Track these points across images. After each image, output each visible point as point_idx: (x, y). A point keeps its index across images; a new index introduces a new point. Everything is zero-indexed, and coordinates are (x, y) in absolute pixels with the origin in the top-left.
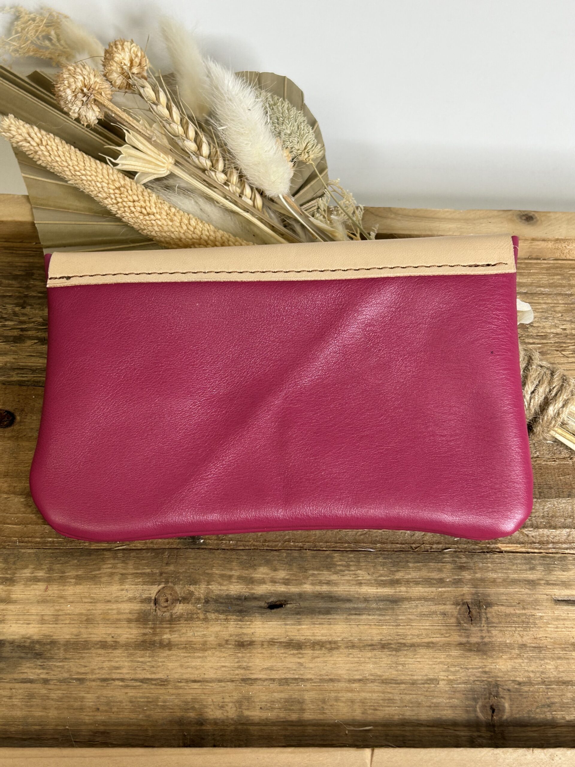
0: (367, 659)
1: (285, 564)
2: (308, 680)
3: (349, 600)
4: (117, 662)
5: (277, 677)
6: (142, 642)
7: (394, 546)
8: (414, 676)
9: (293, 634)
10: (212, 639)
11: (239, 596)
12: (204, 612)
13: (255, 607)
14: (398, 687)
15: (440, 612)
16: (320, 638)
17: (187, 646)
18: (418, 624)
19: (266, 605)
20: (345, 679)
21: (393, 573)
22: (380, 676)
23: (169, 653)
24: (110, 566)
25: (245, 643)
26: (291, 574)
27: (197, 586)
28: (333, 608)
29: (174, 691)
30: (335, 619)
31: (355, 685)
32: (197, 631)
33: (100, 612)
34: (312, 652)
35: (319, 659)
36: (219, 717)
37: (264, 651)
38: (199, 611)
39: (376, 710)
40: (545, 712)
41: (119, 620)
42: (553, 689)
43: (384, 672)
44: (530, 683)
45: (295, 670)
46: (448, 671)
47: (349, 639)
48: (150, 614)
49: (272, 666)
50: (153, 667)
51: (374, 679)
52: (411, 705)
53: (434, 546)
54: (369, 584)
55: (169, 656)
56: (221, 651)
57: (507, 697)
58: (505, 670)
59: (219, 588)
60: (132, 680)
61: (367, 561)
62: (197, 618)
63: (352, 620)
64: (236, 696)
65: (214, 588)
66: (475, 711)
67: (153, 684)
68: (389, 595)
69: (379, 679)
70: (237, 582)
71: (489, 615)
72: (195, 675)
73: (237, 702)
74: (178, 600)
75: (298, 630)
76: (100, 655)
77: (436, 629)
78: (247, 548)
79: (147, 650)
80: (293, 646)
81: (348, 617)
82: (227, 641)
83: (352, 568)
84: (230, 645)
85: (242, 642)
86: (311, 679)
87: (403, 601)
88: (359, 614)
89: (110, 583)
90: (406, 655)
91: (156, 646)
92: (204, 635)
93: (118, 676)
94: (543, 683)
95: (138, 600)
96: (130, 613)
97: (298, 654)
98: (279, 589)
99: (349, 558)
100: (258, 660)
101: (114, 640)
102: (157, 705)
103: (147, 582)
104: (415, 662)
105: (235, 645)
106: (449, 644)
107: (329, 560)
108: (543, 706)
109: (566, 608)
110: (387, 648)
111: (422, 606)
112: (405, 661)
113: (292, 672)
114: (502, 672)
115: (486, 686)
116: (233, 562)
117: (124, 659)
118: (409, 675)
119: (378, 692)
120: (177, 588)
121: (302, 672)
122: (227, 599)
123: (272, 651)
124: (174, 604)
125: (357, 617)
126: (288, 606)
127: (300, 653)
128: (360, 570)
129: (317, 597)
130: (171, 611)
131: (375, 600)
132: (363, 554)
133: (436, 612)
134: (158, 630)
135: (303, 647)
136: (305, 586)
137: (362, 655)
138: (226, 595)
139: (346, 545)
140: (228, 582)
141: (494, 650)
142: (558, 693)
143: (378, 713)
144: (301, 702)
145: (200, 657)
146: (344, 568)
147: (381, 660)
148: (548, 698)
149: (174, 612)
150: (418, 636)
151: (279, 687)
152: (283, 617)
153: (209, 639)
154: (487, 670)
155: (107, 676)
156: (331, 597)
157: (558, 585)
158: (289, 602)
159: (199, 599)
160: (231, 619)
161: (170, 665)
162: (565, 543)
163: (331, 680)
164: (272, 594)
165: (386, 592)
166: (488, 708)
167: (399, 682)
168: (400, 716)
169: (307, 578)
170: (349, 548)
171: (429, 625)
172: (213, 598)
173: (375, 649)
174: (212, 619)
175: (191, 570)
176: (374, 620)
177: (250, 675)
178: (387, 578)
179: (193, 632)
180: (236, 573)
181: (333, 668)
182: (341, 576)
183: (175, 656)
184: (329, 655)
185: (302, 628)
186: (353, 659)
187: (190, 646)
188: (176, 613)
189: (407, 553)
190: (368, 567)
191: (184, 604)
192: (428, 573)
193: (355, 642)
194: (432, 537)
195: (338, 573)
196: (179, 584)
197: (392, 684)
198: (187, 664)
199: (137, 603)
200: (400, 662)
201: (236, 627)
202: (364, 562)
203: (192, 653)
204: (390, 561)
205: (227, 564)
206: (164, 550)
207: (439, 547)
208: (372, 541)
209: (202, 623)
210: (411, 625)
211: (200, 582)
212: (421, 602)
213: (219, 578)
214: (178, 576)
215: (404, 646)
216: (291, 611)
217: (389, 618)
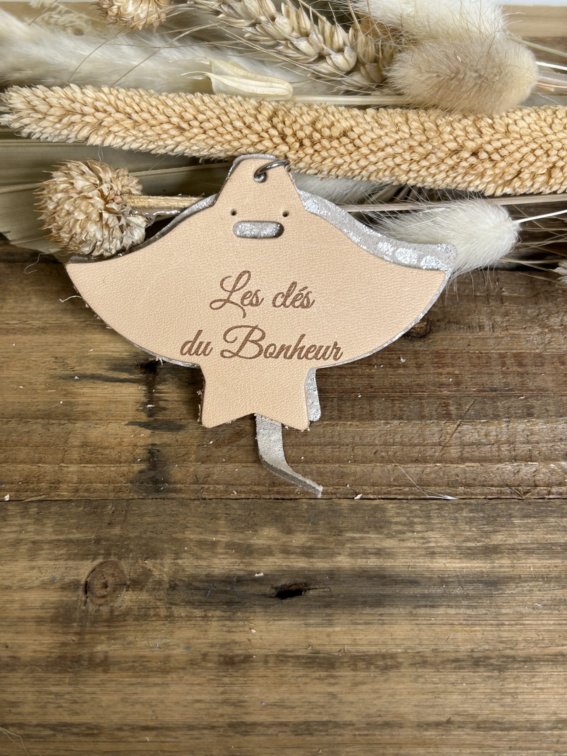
0: (449, 686)
1: (305, 522)
2: (346, 724)
3: (414, 582)
4: (13, 693)
5: (291, 719)
6: (59, 657)
7: (486, 490)
8: (533, 714)
9: (319, 642)
10: (179, 651)
11: (228, 577)
12: (168, 606)
13: (254, 595)
14: (505, 736)
16: (364, 649)
17: (136, 664)
18: (535, 623)
19: (274, 591)
20: (412, 722)
21: (487, 534)
22: (473, 716)
23: (105, 677)
24: (15, 529)
25: (236, 659)
26: (316, 539)
27: (158, 561)
28: (389, 596)
29: (109, 747)
30: (392, 614)
31: (430, 734)
32: (154, 639)
34: (353, 673)
35: (364, 687)
37: (268, 673)
38: (159, 603)
41: (22, 619)
43: (481, 709)
45: (323, 707)
47: (417, 650)
48: (76, 609)
49: (282, 701)
51: (463, 723)
53: (554, 490)
54: (446, 553)
55: (102, 683)
56: (194, 674)
59: (195, 563)
60: (37, 726)
61: (442, 516)
62: (155, 615)
63: (422, 616)
65: (187, 564)
67: (73, 734)
68: (483, 572)
69: (471, 722)
70: (226, 553)
74: (125, 584)
75: (328, 635)
78: (243, 496)
79: (66, 671)
80: (319, 663)
81: (414, 612)
82: (205, 655)
83: (419, 528)
84: (210, 662)
85: (232, 658)
86: (351, 724)
87: (508, 582)
88: (433, 607)
89: (13, 558)
90: (518, 677)
91: (82, 665)
92: (166, 646)
93: (14, 719)
95: (58, 585)
96: (42, 608)
97: (328, 677)
98: (296, 564)
99: (411, 512)
100: (257, 690)
101: (11, 654)
103: (75, 554)
104: (533, 689)
105: (220, 664)
107: (378, 515)
110: (485, 666)
111: (540, 590)
112: (517, 688)
113: (317, 711)
116: (218, 519)
117: (27, 688)
118: (525, 713)
120: (125, 565)
121: (334, 711)
122: (207, 582)
123: (283, 673)
124: (117, 592)
125: (428, 611)
126: (311, 592)
127: (332, 677)
128: (432, 530)
129: (360, 577)
130: (112, 604)
131: (459, 582)
132: (436, 504)
134: (87, 637)
135: (337, 665)
136: (339, 558)
137: (440, 679)
138: (207, 576)
139: (407, 489)
140: (210, 554)
146: (405, 528)
147: (474, 686)
149: (117, 604)
150: (536, 643)
151: (293, 737)
152: (303, 611)
153: (175, 652)
156: (383, 577)
158: (312, 587)
159: (160, 582)
160: (213, 617)
161: (105, 699)
163: (387, 725)
164: (283, 573)
165: (476, 567)
167: (507, 726)
169: (342, 544)
170: (412, 494)
171: (554, 624)
172: (184, 581)
173: (463, 668)
174: (181, 617)
175: (149, 534)
176: (459, 616)
177: (244, 716)
178: (478, 544)
179: (148, 639)
180: (224, 539)
181: (390, 702)
182: (400, 540)
183: (114, 683)
184: (382, 678)
185: (334, 632)
186: (424, 686)
187: (141, 665)
188: (120, 607)
189: (509, 501)
190: (444, 525)
191: (134, 591)
192: (546, 534)
193: (427, 655)
194: (549, 475)
195: (394, 536)
196: (128, 558)
197: (495, 730)
198: (135, 697)
199: (56, 590)
200: (508, 691)
201: (221, 630)
202: (438, 517)
203: (144, 676)
204: (482, 515)
205: (209, 523)
206: (107, 501)
207: (561, 491)
208: (450, 483)
209: (164, 624)
210: (524, 624)
211: (163, 554)
212: (537, 583)
213: (196, 546)
214: (127, 545)
215: (512, 662)
216: (316, 602)
217: (484, 612)
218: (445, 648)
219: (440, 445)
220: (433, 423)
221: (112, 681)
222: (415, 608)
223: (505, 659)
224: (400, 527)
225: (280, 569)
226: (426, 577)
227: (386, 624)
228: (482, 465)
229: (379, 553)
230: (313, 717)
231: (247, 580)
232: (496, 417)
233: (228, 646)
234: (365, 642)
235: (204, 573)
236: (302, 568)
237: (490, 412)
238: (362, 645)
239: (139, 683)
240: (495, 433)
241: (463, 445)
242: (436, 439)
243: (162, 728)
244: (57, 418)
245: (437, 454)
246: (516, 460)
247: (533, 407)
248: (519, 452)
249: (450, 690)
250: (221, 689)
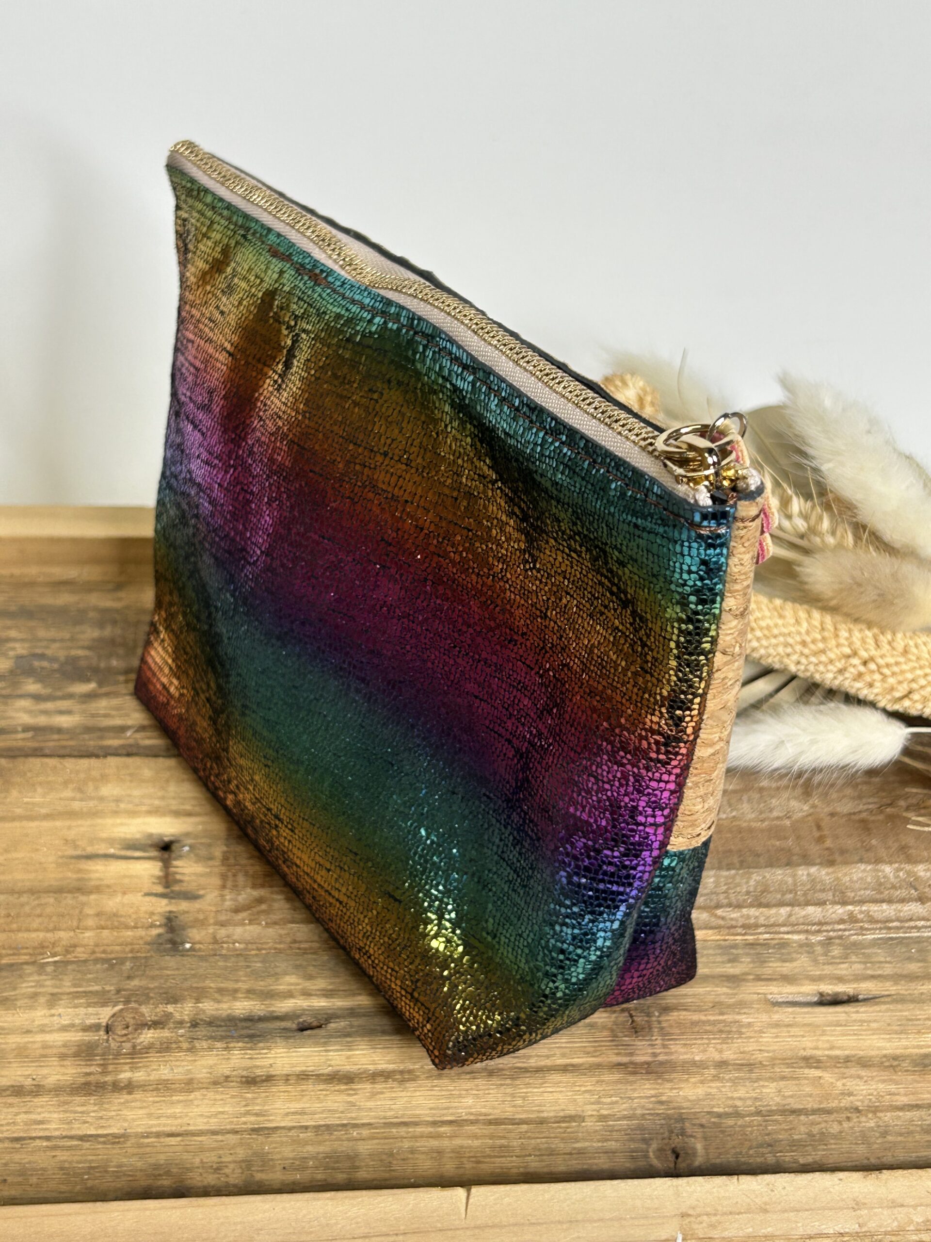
0: (463, 1092)
1: (325, 970)
2: (363, 1125)
4: (39, 1114)
5: (311, 1123)
6: (83, 1084)
8: (542, 1112)
9: (338, 1062)
10: (201, 1076)
11: (250, 1016)
12: (190, 1040)
13: (275, 1029)
14: (515, 1129)
16: (383, 1067)
17: (160, 1086)
19: (295, 1026)
20: (427, 1121)
22: (485, 1115)
23: (129, 1097)
24: (32, 984)
25: (258, 1079)
26: (336, 983)
27: (179, 1005)
29: (136, 1151)
31: (442, 1129)
32: (177, 1066)
33: (14, 1046)
34: (371, 1086)
35: (382, 1095)
36: (213, 1183)
37: (290, 1088)
38: (181, 1039)
39: (479, 1162)
40: (763, 1154)
41: (45, 1056)
42: (775, 1121)
43: (493, 1109)
44: (737, 1114)
45: (342, 1112)
46: (598, 1102)
49: (304, 1109)
50: (101, 1118)
51: (476, 1120)
52: (538, 1153)
55: (127, 1102)
56: (217, 1092)
57: (699, 1135)
58: (694, 1098)
59: (216, 1006)
60: (64, 1137)
62: (177, 1048)
64: (241, 1153)
65: (208, 1007)
66: (646, 1157)
67: (100, 1142)
69: (483, 1120)
70: (245, 997)
71: (664, 1025)
72: (170, 1125)
73: (243, 1161)
74: (146, 1025)
75: (348, 1058)
76: (11, 1105)
79: (90, 1094)
80: (339, 1079)
82: (227, 1077)
84: (232, 1082)
85: (253, 1078)
86: (369, 1124)
89: (31, 1008)
90: (529, 1084)
91: (107, 1089)
92: (189, 1071)
93: (41, 1134)
94: (758, 1113)
95: (79, 1028)
96: (65, 1046)
97: (347, 1090)
98: (316, 1004)
100: (279, 1102)
101: (35, 1083)
102: (106, 1172)
103: (94, 1003)
104: (543, 1092)
105: (241, 1082)
106: (599, 1066)
108: (760, 1146)
109: (790, 1010)
112: (528, 1092)
113: (337, 1116)
114: (689, 1101)
115: (663, 1122)
116: (239, 971)
117: (52, 1109)
118: (534, 1111)
119: (484, 1136)
120: (144, 1009)
121: (353, 1115)
122: (230, 1020)
123: (304, 1088)
124: (139, 1031)
126: (331, 1025)
127: (350, 1089)
130: (134, 1041)
134: (111, 1067)
135: (356, 1080)
136: (359, 998)
138: (228, 1016)
140: (230, 998)
141: (674, 1071)
142: (784, 1126)
143: (483, 1166)
144: (352, 1158)
145: (179, 1102)
147: (487, 1092)
148: (768, 1134)
149: (138, 1041)
150: (548, 1057)
151: (314, 1137)
152: (322, 1040)
153: (198, 1076)
154: (664, 1098)
155: (22, 1134)
157: (775, 980)
158: (332, 1021)
159: (181, 1023)
160: (234, 1047)
161: (130, 1114)
162: (784, 925)
163: (404, 1124)
164: (305, 1011)
166: (669, 1152)
167: (517, 1121)
168: (522, 1170)
172: (205, 1020)
174: (203, 1049)
175: (169, 984)
177: (266, 1123)
179: (171, 1067)
180: (243, 986)
181: (406, 1107)
183: (138, 1102)
184: (399, 1089)
185: (353, 1055)
186: (440, 1093)
187: (165, 1087)
188: (142, 1042)
191: (155, 1030)
196: (148, 1004)
197: (506, 1124)
198: (160, 1112)
199: (77, 1031)
200: (519, 1095)
201: (243, 1058)
203: (168, 1096)
205: (230, 974)
206: (125, 960)
209: (186, 1055)
211: (183, 999)
213: (216, 993)
214: (147, 993)
216: (335, 1032)
221: (137, 1100)
225: (302, 1008)
227: (404, 1048)
230: (333, 1121)
231: (268, 1018)
233: (250, 1070)
234: (383, 1062)
235: (225, 1014)
236: (324, 1006)
239: (164, 1101)
243: (186, 1134)
244: (69, 892)
249: (464, 1096)
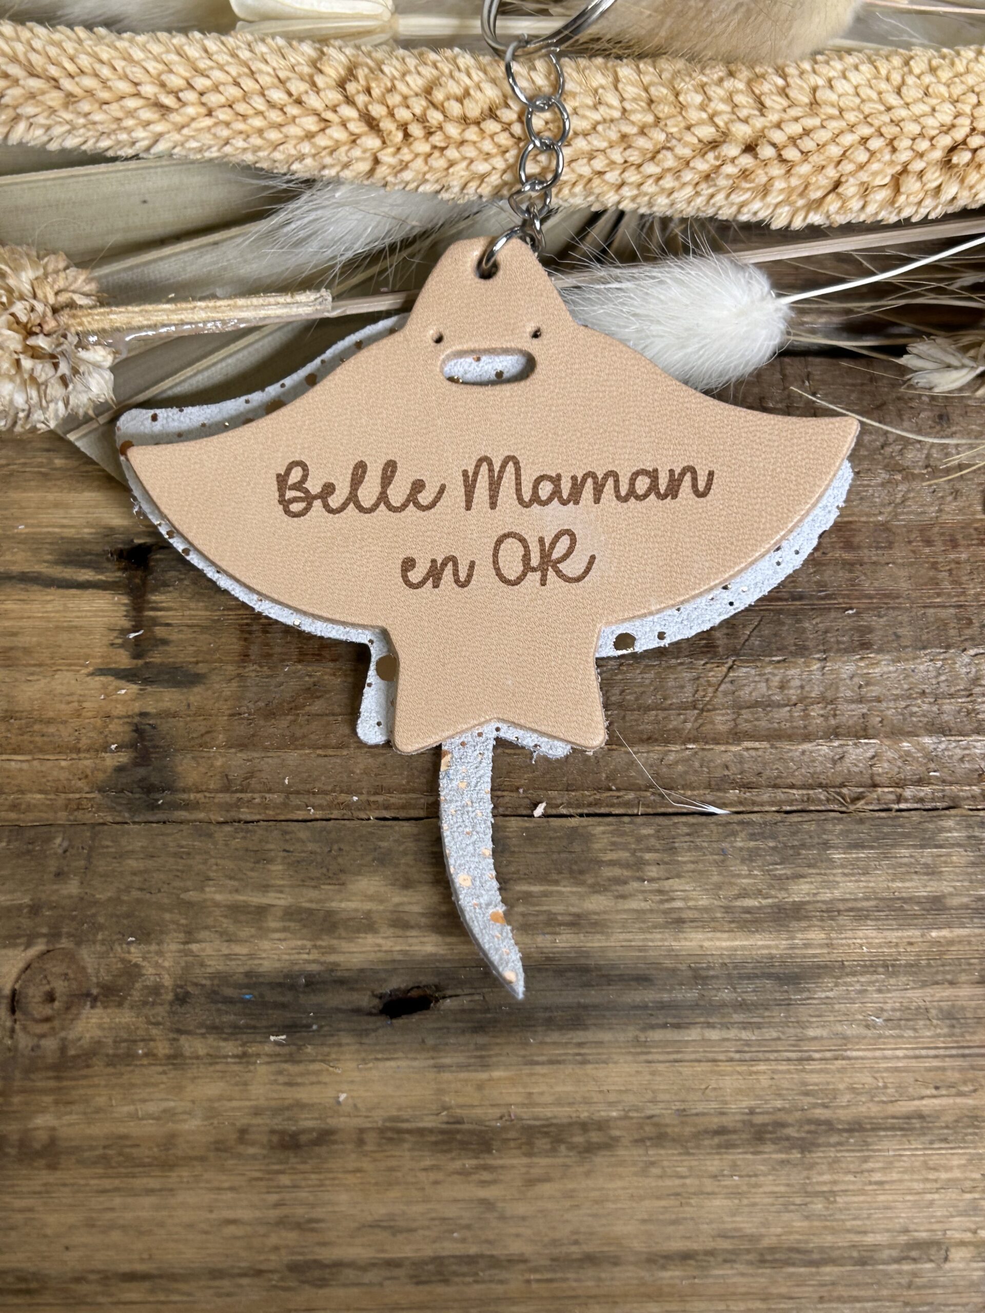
0: (707, 1181)
2: (512, 1261)
3: (642, 980)
5: (408, 1252)
7: (780, 795)
8: (865, 1233)
9: (461, 1100)
10: (193, 1126)
11: (286, 976)
12: (171, 1035)
13: (338, 1010)
14: (812, 1274)
15: (941, 1010)
16: (548, 1112)
17: (110, 1152)
18: (869, 1054)
19: (376, 1001)
20: (637, 1253)
21: (781, 882)
22: (753, 1238)
23: (51, 1178)
25: (303, 1138)
27: (154, 947)
28: (595, 1007)
30: (600, 1043)
31: (671, 1275)
32: (144, 1101)
34: (525, 1160)
35: (548, 1186)
37: (366, 1164)
38: (154, 1031)
43: (766, 1224)
45: (468, 1227)
47: (649, 1112)
49: (392, 1217)
51: (733, 1252)
53: (908, 792)
54: (704, 921)
55: (47, 1190)
56: (222, 1169)
59: (225, 949)
61: (697, 848)
62: (146, 1055)
63: (657, 1044)
65: (209, 951)
68: (772, 957)
69: (748, 1251)
70: (285, 929)
74: (88, 995)
75: (480, 1087)
77: (929, 1070)
80: (461, 1142)
81: (643, 1037)
82: (243, 1132)
83: (653, 872)
84: (253, 1144)
85: (294, 1136)
86: (522, 1259)
87: (819, 976)
88: (677, 1026)
91: (7, 1155)
92: (169, 1114)
97: (478, 1168)
98: (416, 948)
99: (639, 839)
100: (344, 1197)
104: (865, 1184)
106: (973, 1119)
107: (577, 847)
110: (774, 1141)
111: (880, 991)
112: (835, 1182)
113: (458, 1235)
116: (270, 861)
118: (849, 1231)
119: (748, 1296)
120: (88, 957)
121: (491, 1235)
122: (248, 986)
123: (393, 1163)
124: (74, 1011)
125: (670, 1034)
126: (448, 1003)
127: (486, 1168)
128: (679, 876)
129: (539, 970)
130: (63, 1034)
131: (728, 977)
132: (685, 824)
133: (927, 1010)
134: (16, 1100)
135: (496, 1144)
137: (691, 1168)
138: (248, 974)
139: (631, 796)
140: (253, 931)
146: (626, 873)
147: (753, 1179)
149: (72, 1035)
150: (872, 1093)
152: (431, 1041)
153: (186, 1127)
156: (584, 970)
158: (449, 992)
159: (156, 990)
160: (258, 1055)
161: (52, 1221)
163: (590, 1260)
164: (393, 966)
165: (761, 947)
167: (816, 1256)
170: (641, 804)
171: (906, 1057)
172: (203, 986)
173: (734, 1146)
174: (197, 1058)
175: (135, 894)
176: (726, 1044)
177: (317, 1249)
178: (764, 902)
179: (133, 1102)
180: (280, 900)
181: (595, 1216)
182: (617, 897)
183: (67, 1189)
184: (580, 1170)
185: (491, 1079)
186: (660, 1183)
187: (120, 1154)
188: (80, 1039)
189: (822, 816)
190: (701, 866)
191: (105, 1008)
192: (893, 880)
193: (668, 1121)
194: (899, 763)
195: (606, 890)
196: (94, 942)
197: (793, 1265)
198: (109, 1215)
200: (818, 1188)
201: (275, 1082)
202: (689, 850)
203: (127, 1176)
204: (772, 844)
205: (252, 870)
206: (53, 829)
207: (922, 794)
208: (713, 783)
209: (164, 1073)
210: (849, 1058)
211: (162, 932)
212: (875, 977)
213: (226, 917)
214: (94, 915)
215: (826, 1131)
216: (456, 1021)
217: (775, 1035)
218: (701, 1107)
219: (695, 708)
220: (681, 664)
221: (65, 1185)
222: (644, 1029)
223: (813, 1127)
224: (617, 872)
225: (389, 958)
226: (667, 969)
227: (589, 1062)
228: (772, 746)
229: (577, 922)
230: (449, 1248)
231: (324, 982)
232: (802, 650)
233: (287, 1114)
234: (549, 1099)
235: (241, 970)
236: (432, 954)
237: (790, 640)
238: (545, 1105)
239: (117, 1189)
240: (797, 683)
241: (738, 707)
242: (687, 695)
243: (161, 1276)
245: (689, 725)
246: (837, 736)
247: (870, 630)
248: (844, 719)
249: (709, 1190)
250: (274, 1198)
